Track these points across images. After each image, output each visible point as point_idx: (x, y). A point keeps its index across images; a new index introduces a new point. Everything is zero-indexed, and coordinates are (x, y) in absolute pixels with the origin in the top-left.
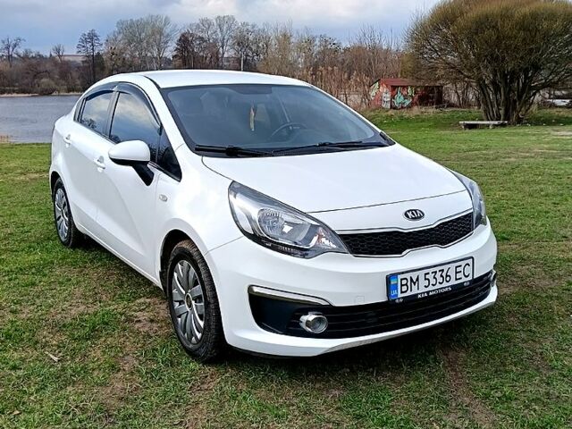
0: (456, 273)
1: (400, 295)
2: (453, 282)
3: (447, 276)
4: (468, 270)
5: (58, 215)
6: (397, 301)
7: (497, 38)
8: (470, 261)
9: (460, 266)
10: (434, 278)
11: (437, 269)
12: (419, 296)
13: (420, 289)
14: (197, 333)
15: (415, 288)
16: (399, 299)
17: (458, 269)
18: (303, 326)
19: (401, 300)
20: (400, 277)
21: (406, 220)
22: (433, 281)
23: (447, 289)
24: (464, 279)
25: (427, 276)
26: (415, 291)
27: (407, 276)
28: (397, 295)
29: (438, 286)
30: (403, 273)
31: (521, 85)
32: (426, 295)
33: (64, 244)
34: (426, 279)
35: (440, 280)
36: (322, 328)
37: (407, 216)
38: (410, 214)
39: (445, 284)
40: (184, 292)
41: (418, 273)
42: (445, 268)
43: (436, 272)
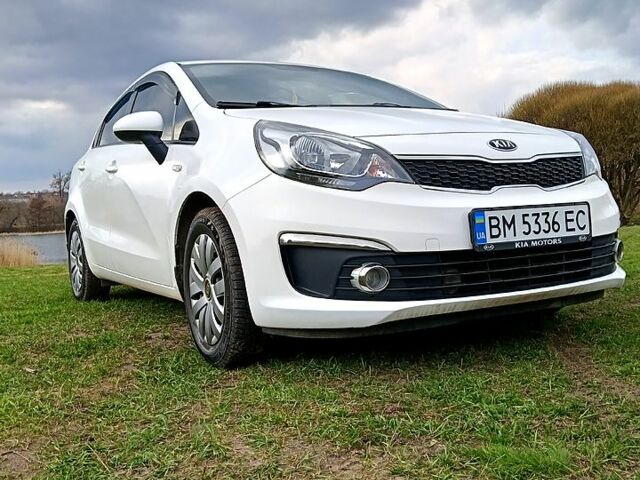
0: (567, 221)
1: (490, 241)
2: (562, 233)
3: (554, 223)
4: (583, 220)
5: (73, 265)
6: (486, 248)
7: (591, 129)
8: (584, 208)
9: (572, 212)
10: (537, 222)
11: (540, 211)
12: (517, 245)
13: (518, 236)
14: (217, 325)
15: (510, 232)
16: (489, 245)
17: (569, 217)
18: (356, 283)
19: (492, 247)
20: (488, 214)
21: (491, 149)
22: (535, 228)
23: (554, 242)
24: (578, 232)
25: (526, 219)
26: (510, 237)
27: (499, 214)
28: (485, 240)
29: (542, 235)
30: (492, 209)
31: (623, 183)
32: (526, 244)
33: (79, 298)
34: (525, 223)
35: (545, 227)
36: (383, 286)
37: (493, 145)
38: (497, 143)
39: (552, 234)
40: (202, 279)
41: (513, 212)
42: (551, 211)
43: (538, 215)
